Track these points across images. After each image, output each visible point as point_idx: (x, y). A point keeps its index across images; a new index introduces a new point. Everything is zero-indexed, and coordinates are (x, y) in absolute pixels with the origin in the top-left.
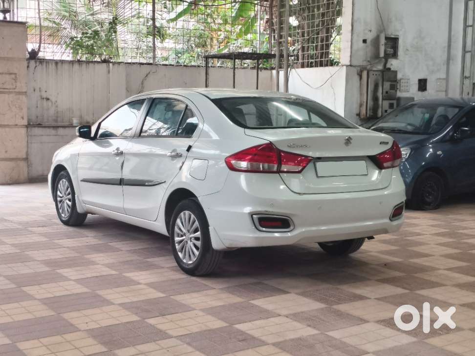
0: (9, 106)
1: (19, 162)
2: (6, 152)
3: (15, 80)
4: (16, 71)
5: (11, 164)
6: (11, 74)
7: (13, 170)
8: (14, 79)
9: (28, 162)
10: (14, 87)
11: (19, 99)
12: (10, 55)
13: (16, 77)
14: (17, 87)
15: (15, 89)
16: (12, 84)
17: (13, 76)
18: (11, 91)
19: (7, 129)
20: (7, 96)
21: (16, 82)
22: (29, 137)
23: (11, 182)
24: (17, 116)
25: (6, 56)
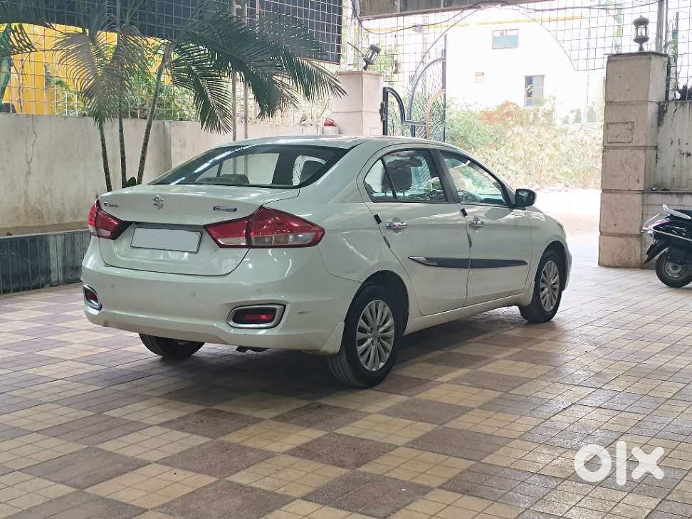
0: (623, 166)
1: (630, 239)
2: (615, 225)
3: (632, 130)
4: (633, 119)
5: (621, 241)
6: (627, 123)
7: (623, 249)
8: (630, 130)
9: (641, 241)
10: (630, 140)
11: (634, 155)
12: (627, 99)
13: (633, 127)
14: (634, 141)
15: (630, 142)
16: (628, 136)
17: (630, 126)
18: (625, 145)
19: (618, 196)
20: (620, 152)
21: (632, 133)
22: (645, 207)
23: (619, 265)
24: (631, 177)
25: (623, 99)
